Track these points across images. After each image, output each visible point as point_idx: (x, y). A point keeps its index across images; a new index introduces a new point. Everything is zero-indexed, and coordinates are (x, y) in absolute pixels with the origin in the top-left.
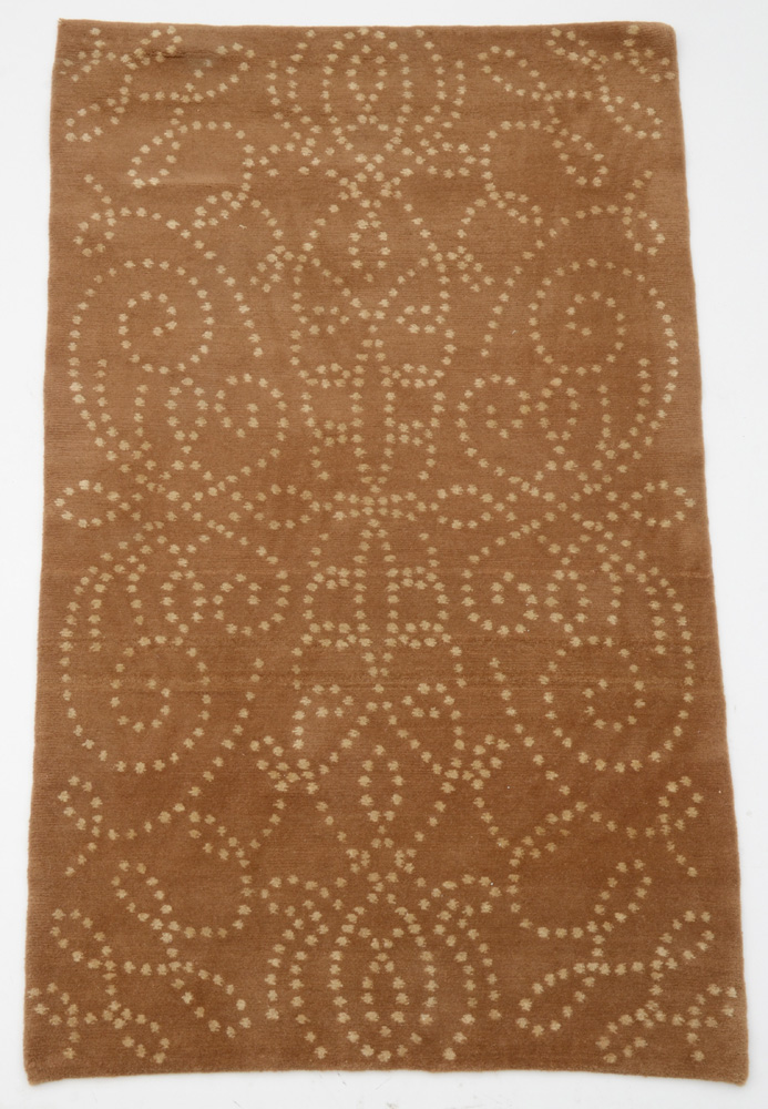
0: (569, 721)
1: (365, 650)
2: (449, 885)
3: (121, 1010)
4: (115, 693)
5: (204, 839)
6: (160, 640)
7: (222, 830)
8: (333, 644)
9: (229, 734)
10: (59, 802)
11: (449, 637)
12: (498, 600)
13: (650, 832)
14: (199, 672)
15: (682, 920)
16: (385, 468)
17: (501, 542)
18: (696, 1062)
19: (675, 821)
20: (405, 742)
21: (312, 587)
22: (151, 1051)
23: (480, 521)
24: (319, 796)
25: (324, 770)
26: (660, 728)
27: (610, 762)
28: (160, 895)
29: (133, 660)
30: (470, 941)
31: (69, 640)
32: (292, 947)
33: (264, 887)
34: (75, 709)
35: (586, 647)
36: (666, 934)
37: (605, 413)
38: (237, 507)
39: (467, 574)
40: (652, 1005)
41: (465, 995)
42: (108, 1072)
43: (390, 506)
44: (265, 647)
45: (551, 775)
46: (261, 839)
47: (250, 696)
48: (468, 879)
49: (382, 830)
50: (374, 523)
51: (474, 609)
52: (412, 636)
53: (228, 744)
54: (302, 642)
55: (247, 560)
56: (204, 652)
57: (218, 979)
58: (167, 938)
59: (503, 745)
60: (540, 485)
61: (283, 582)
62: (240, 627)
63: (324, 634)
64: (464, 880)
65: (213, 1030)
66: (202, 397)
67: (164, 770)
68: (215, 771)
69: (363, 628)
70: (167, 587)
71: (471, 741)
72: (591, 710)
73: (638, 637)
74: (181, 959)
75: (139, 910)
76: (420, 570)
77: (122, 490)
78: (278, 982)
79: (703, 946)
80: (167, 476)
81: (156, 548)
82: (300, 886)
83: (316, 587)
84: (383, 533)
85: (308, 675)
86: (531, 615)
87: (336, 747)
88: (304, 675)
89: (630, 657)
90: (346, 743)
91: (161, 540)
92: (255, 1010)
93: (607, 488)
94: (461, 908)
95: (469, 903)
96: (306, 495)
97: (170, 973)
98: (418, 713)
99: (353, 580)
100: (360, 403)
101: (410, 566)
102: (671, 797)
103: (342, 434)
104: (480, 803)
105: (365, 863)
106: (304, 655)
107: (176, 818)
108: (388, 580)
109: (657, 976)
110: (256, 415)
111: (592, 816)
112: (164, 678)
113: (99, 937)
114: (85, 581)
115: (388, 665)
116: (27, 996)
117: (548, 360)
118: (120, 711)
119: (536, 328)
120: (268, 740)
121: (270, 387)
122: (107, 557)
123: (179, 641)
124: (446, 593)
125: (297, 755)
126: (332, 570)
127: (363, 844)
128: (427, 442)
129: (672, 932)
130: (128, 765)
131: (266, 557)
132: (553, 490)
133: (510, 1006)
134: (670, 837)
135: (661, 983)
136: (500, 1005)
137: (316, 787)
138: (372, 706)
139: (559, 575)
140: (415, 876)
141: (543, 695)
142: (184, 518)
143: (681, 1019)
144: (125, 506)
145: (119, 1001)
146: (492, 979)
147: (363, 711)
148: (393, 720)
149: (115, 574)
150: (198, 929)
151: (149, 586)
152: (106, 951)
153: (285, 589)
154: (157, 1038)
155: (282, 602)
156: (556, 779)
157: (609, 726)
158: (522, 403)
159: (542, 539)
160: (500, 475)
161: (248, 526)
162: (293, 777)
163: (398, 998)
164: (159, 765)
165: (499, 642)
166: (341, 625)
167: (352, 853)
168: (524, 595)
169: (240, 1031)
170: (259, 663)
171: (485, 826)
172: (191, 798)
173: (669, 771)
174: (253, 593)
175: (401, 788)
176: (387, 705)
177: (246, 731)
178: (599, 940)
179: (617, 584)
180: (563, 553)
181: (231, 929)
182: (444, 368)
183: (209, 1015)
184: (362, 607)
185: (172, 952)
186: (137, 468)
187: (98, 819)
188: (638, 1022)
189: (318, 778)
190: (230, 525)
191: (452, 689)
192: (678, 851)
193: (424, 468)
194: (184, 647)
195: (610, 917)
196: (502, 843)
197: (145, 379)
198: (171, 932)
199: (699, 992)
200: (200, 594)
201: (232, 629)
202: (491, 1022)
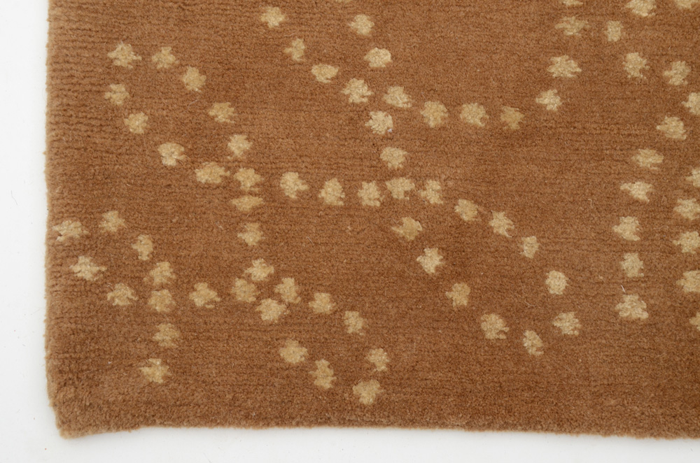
3: (275, 279)
22: (349, 374)
28: (363, 25)
33: (613, 16)
42: (247, 417)
57: (501, 223)
58: (381, 122)
65: (491, 335)
74: (412, 170)
75: (315, 55)
78: (645, 235)
92: (590, 296)
97: (389, 202)
113: (222, 112)
116: (52, 237)
145: (270, 259)
150: (453, 105)
154: (359, 349)
181: (532, 110)
183: (483, 301)
185: (394, 156)
198: (392, 110)
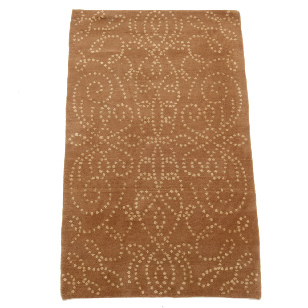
0: (212, 200)
1: (155, 180)
2: (179, 246)
3: (87, 280)
4: (85, 193)
5: (110, 233)
6: (98, 178)
7: (115, 231)
8: (146, 179)
9: (117, 204)
10: (70, 223)
11: (179, 177)
12: (192, 166)
13: (235, 231)
14: (108, 187)
15: (244, 255)
16: (161, 129)
17: (193, 150)
18: (247, 294)
19: (242, 228)
20: (166, 206)
21: (140, 163)
22: (96, 291)
23: (187, 144)
24: (142, 222)
25: (144, 214)
26: (238, 202)
27: (224, 212)
28: (98, 249)
29: (90, 183)
30: (185, 262)
31: (72, 178)
32: (135, 263)
33: (127, 247)
34: (74, 197)
35: (217, 180)
36: (239, 259)
37: (222, 114)
38: (119, 140)
39: (184, 159)
40: (235, 279)
41: (183, 276)
42: (84, 297)
43: (162, 140)
44: (127, 180)
45: (208, 216)
46: (126, 234)
47: (123, 193)
48: (184, 245)
49: (160, 231)
50: (158, 145)
51: (186, 169)
52: (168, 177)
53: (117, 207)
54: (137, 178)
55: (122, 155)
56: (110, 181)
57: (114, 272)
58: (100, 261)
59: (194, 207)
60: (204, 134)
61: (132, 161)
62: (120, 174)
63: (144, 176)
64: (183, 245)
65: (113, 286)
66: (109, 110)
67: (99, 214)
68: (113, 214)
69: (154, 174)
70: (99, 163)
71: (185, 206)
72: (218, 197)
73: (232, 177)
74: (104, 266)
75: (92, 253)
76: (170, 158)
77: (87, 136)
78: (131, 273)
79: (249, 262)
80: (99, 132)
81: (96, 152)
82: (137, 246)
83: (141, 163)
84: (160, 148)
85: (139, 188)
86: (202, 171)
87: (147, 208)
88: (138, 188)
89: (229, 182)
90: (150, 207)
91: (98, 150)
92: (124, 281)
93: (223, 135)
94: (182, 252)
95: (184, 251)
96: (139, 137)
97: (101, 270)
98: (170, 198)
99: (152, 161)
100: (154, 111)
101: (168, 157)
102: (241, 221)
103: (149, 120)
104: (187, 223)
105: (155, 240)
106: (138, 182)
107: (102, 228)
108: (162, 161)
109: (237, 271)
110: (125, 115)
111: (219, 227)
112: (99, 188)
113: (81, 260)
114: (77, 161)
115: (161, 185)
116: (61, 276)
117: (206, 100)
118: (86, 198)
119: (203, 91)
120: (128, 206)
121: (129, 107)
122: (83, 154)
123: (103, 178)
124: (178, 164)
125: (136, 210)
126: (146, 158)
127: (154, 235)
128: (172, 122)
129: (241, 258)
130: (89, 213)
131: (127, 154)
132: (208, 136)
133: (196, 279)
134: (240, 232)
135: (238, 273)
136: (193, 279)
137: (141, 219)
138: (157, 196)
139: (210, 159)
140: (169, 244)
141: (205, 193)
142: (104, 144)
143: (243, 282)
144: (88, 140)
145: (87, 278)
146: (191, 272)
147: (154, 198)
148: (163, 200)
149: (85, 159)
150: (108, 258)
151: (95, 163)
152: (83, 264)
153: (133, 163)
154: (97, 288)
155: (132, 167)
156: (209, 216)
157: (224, 202)
158: (199, 111)
159: (205, 149)
160: (193, 131)
161: (122, 146)
162: (135, 216)
163: (164, 278)
164: (97, 213)
165: (193, 178)
166: (148, 174)
167: (151, 237)
168: (200, 165)
169: (120, 286)
170: (125, 184)
171: (189, 230)
172: (106, 222)
173: (240, 214)
174: (124, 164)
175: (165, 219)
176: (161, 196)
177: (122, 203)
178: (221, 261)
179: (226, 162)
180: (211, 153)
181: (118, 258)
182: (177, 102)
183: (112, 282)
184: (154, 168)
185: (101, 265)
186: (91, 130)
187: (80, 227)
188: (231, 283)
189: (142, 216)
190: (117, 146)
191: (180, 191)
192: (243, 236)
193: (172, 129)
194: (104, 180)
195: (224, 255)
196: (194, 234)
197: (94, 105)
198: (101, 259)
199: (248, 275)
200: (109, 165)
201: (117, 175)
202: (191, 284)
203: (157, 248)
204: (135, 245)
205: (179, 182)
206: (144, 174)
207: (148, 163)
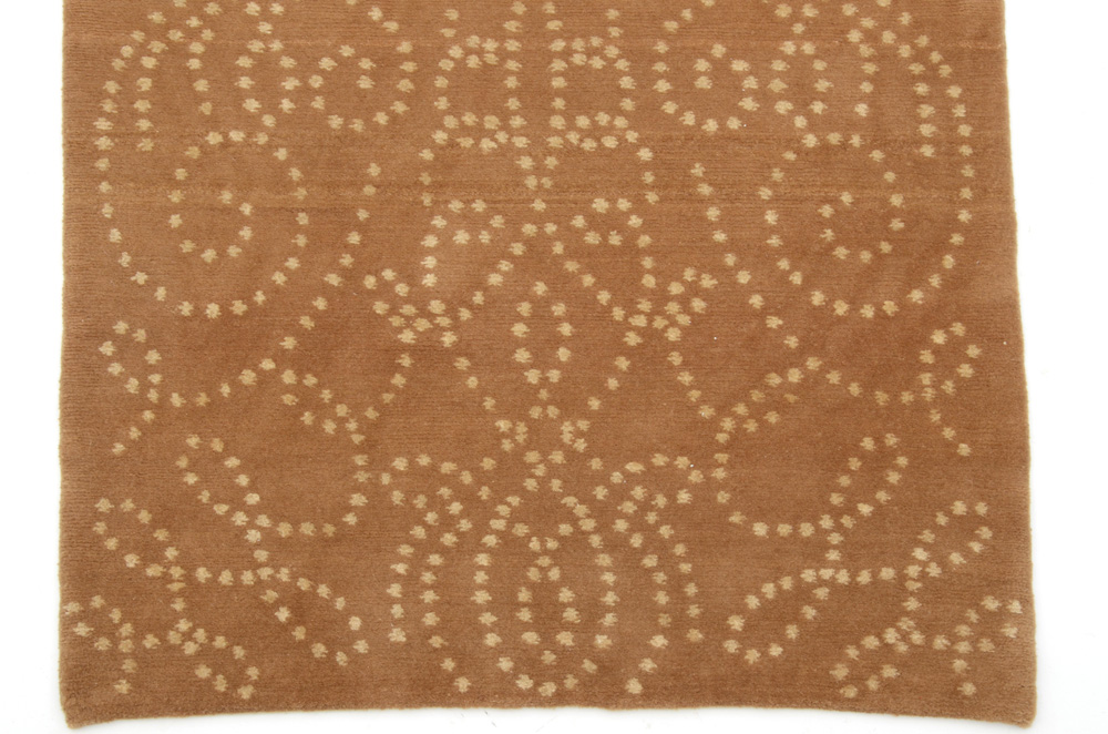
0: (799, 249)
1: (520, 152)
2: (634, 467)
3: (193, 630)
4: (175, 209)
5: (302, 406)
6: (237, 136)
7: (326, 395)
8: (477, 143)
9: (334, 266)
10: (102, 356)
11: (636, 135)
12: (703, 83)
13: (907, 397)
14: (291, 182)
15: (948, 514)
17: (708, 1)
18: (965, 697)
19: (941, 382)
20: (575, 277)
21: (446, 65)
22: (235, 682)
24: (458, 350)
25: (465, 314)
26: (924, 258)
27: (855, 304)
28: (243, 480)
29: (199, 164)
30: (662, 541)
31: (108, 134)
32: (422, 549)
33: (385, 470)
34: (118, 230)
35: (824, 147)
36: (926, 532)
39: (662, 47)
40: (906, 624)
41: (655, 610)
44: (382, 147)
45: (773, 322)
46: (380, 407)
47: (363, 215)
48: (659, 460)
49: (544, 394)
51: (670, 95)
52: (585, 134)
53: (334, 280)
54: (433, 141)
55: (355, 26)
56: (297, 154)
57: (323, 591)
58: (253, 536)
59: (707, 282)
61: (406, 58)
62: (348, 119)
63: (464, 130)
65: (318, 656)
67: (246, 314)
68: (315, 315)
69: (517, 122)
70: (244, 62)
71: (664, 276)
72: (829, 234)
73: (897, 132)
74: (274, 563)
75: (216, 499)
76: (596, 42)
78: (405, 594)
79: (976, 547)
83: (452, 64)
85: (441, 186)
86: (749, 104)
87: (480, 285)
88: (437, 187)
89: (885, 161)
94: (650, 497)
95: (661, 491)
97: (259, 582)
98: (592, 238)
99: (503, 55)
101: (581, 36)
102: (937, 351)
104: (676, 359)
105: (521, 438)
106: (436, 159)
107: (264, 379)
108: (552, 56)
109: (914, 586)
111: (828, 376)
112: (244, 190)
113: (161, 535)
114: (127, 51)
115: (551, 174)
116: (62, 612)
118: (182, 233)
120: (389, 274)
122: (156, 17)
123: (262, 139)
124: (631, 73)
125: (428, 294)
126: (473, 41)
127: (517, 412)
129: (935, 528)
130: (196, 308)
131: (382, 22)
133: (714, 625)
134: (934, 404)
135: (919, 595)
136: (701, 623)
137: (454, 338)
138: (529, 229)
139: (789, 47)
140: (588, 455)
141: (763, 214)
143: (945, 642)
145: (190, 618)
146: (691, 590)
147: (517, 236)
148: (558, 248)
149: (169, 43)
150: (296, 524)
151: (219, 60)
152: (171, 553)
153: (409, 67)
154: (242, 668)
155: (405, 85)
156: (779, 326)
157: (853, 256)
162: (423, 325)
163: (565, 615)
164: (239, 307)
165: (704, 141)
166: (487, 118)
167: (503, 425)
168: (739, 77)
169: (354, 658)
170: (374, 170)
171: (683, 390)
172: (284, 351)
173: (934, 316)
174: (365, 72)
175: (569, 339)
176: (551, 228)
177: (358, 261)
178: (835, 538)
179: (869, 60)
180: (796, 17)
181: (340, 525)
183: (313, 636)
184: (517, 93)
185: (261, 555)
187: (155, 379)
188: (887, 645)
189: (456, 326)
191: (639, 205)
192: (945, 422)
194: (271, 147)
195: (850, 509)
196: (706, 412)
198: (260, 529)
199: (971, 606)
200: (292, 73)
201: (336, 122)
202: (690, 645)
203: (532, 476)
204: (424, 460)
205: (639, 158)
206: (464, 118)
207: (485, 65)
